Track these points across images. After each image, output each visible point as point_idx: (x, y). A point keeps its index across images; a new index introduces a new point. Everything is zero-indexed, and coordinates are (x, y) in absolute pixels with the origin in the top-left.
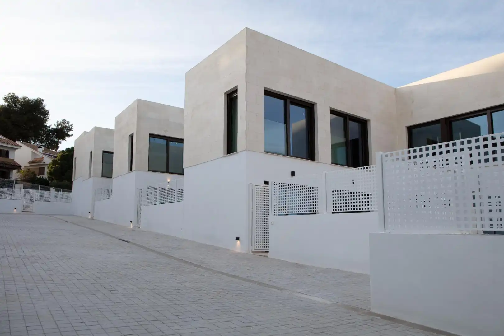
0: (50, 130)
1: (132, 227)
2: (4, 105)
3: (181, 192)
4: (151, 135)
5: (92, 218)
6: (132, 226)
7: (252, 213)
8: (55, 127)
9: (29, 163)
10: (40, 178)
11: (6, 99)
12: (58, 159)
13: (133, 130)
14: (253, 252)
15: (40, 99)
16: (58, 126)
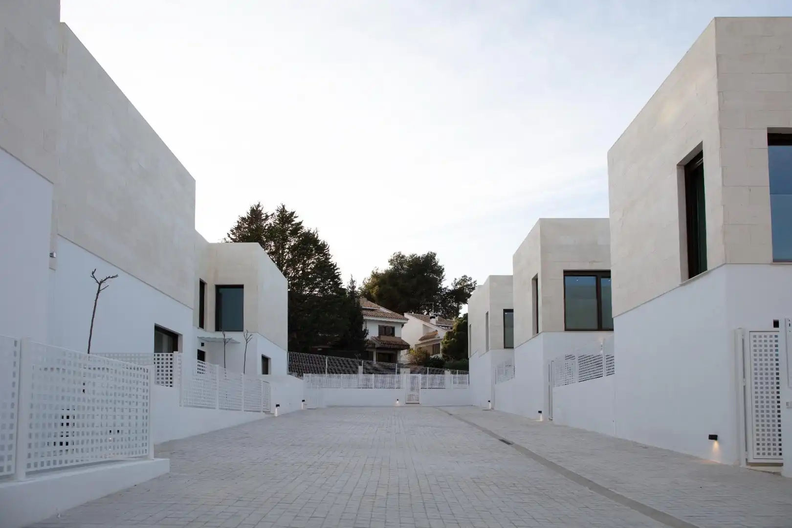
0: (446, 292)
1: (541, 420)
2: (388, 269)
3: (610, 359)
4: (567, 273)
5: (492, 409)
6: (541, 418)
7: (744, 387)
8: (453, 289)
9: (421, 340)
10: (434, 358)
11: (391, 262)
12: (454, 330)
13: (537, 269)
14: (748, 464)
15: (431, 253)
16: (456, 285)
